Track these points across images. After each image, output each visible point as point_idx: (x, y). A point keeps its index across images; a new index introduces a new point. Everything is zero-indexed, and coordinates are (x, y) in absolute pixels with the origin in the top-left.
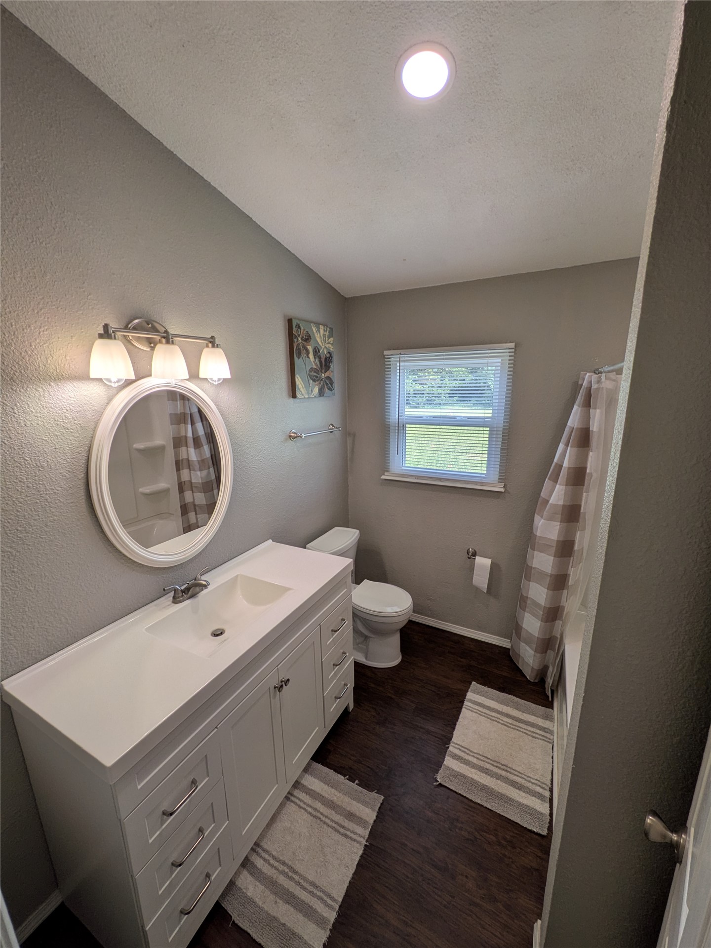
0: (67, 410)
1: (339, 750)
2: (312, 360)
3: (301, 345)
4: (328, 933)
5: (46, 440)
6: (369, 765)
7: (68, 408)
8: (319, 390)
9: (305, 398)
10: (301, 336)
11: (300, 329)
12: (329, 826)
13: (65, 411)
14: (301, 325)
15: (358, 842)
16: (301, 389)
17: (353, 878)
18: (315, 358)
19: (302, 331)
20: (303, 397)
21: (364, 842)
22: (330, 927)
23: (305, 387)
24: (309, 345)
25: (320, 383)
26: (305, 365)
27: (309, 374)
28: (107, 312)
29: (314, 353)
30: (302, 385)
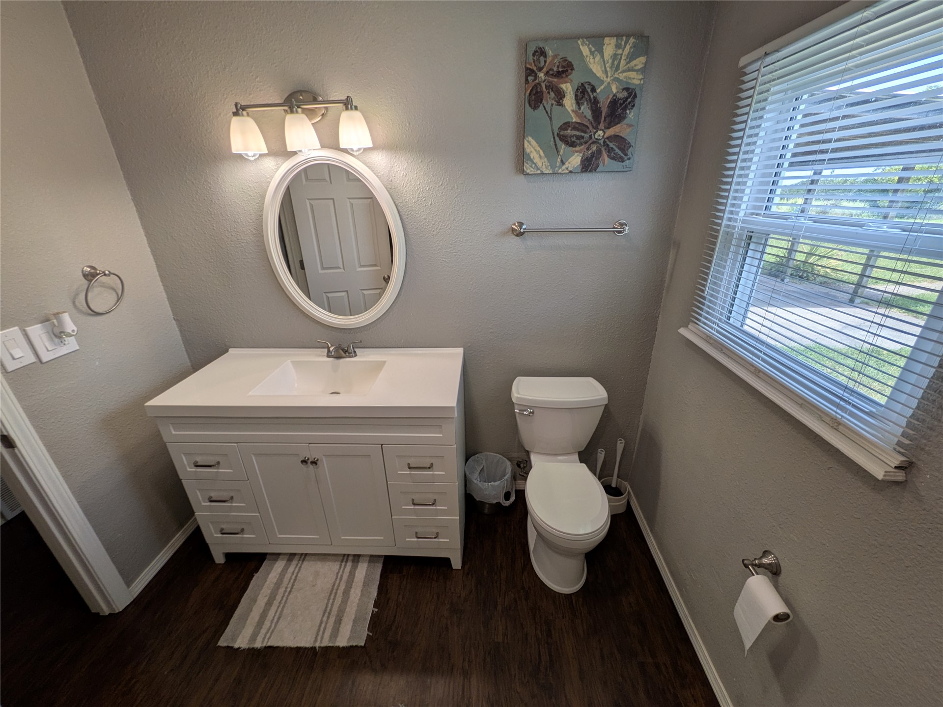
0: (250, 181)
1: (405, 580)
2: (569, 110)
3: (543, 85)
4: (247, 647)
5: (238, 203)
6: (397, 616)
7: (250, 180)
8: (582, 161)
9: (542, 174)
10: (545, 70)
11: (545, 57)
12: (327, 604)
13: (248, 182)
14: (547, 48)
15: (316, 640)
16: (537, 160)
17: (287, 648)
18: (578, 103)
19: (549, 60)
20: (539, 172)
21: (317, 645)
22: (251, 646)
23: (547, 156)
24: (566, 82)
25: (588, 149)
26: (551, 118)
27: (558, 135)
28: (272, 91)
29: (576, 96)
30: (538, 152)
